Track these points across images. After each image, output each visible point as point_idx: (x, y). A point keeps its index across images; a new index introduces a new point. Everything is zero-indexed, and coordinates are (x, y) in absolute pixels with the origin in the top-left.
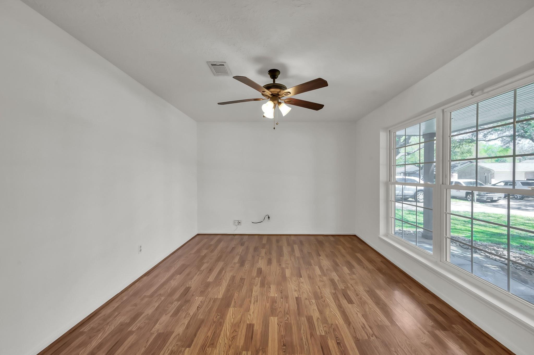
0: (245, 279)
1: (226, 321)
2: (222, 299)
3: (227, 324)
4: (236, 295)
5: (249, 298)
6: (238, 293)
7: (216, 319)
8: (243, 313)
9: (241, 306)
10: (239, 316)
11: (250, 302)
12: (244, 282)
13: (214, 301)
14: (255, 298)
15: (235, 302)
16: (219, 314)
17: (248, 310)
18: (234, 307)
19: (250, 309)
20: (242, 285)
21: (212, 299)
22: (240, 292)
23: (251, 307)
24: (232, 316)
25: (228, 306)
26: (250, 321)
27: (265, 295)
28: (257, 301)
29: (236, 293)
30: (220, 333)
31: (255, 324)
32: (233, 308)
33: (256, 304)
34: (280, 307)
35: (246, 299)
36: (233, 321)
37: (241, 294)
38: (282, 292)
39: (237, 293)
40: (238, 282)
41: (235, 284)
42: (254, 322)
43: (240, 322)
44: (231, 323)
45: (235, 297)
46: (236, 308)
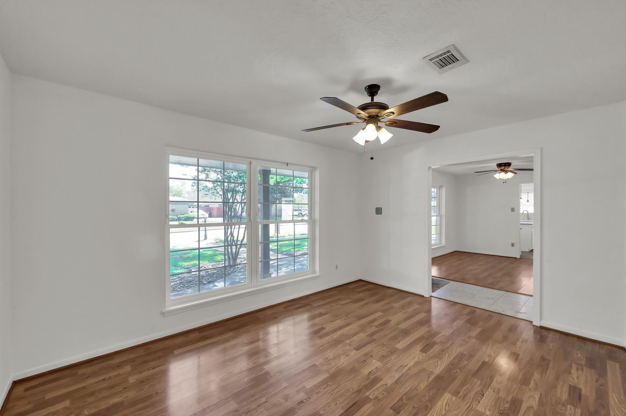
0: (391, 408)
1: (447, 365)
2: (445, 389)
3: (445, 361)
4: (423, 386)
5: (408, 373)
6: (419, 388)
7: (457, 370)
8: (425, 363)
9: (423, 370)
10: (430, 362)
11: (409, 369)
12: (398, 401)
13: (459, 393)
14: (400, 370)
15: (428, 377)
16: (453, 373)
17: (417, 363)
18: (432, 373)
19: (414, 363)
20: (404, 398)
21: (462, 398)
22: (414, 387)
23: (413, 363)
24: (438, 366)
25: (439, 378)
26: (422, 354)
27: (385, 367)
28: (402, 366)
29: (422, 389)
30: (454, 358)
31: (419, 350)
32: (434, 371)
33: (405, 364)
34: (384, 350)
35: (413, 374)
36: (438, 361)
37: (415, 383)
38: (364, 361)
39: (421, 387)
40: (407, 406)
41: (415, 406)
42: (418, 352)
43: (432, 357)
44: (442, 361)
45: (426, 383)
46: (431, 370)
